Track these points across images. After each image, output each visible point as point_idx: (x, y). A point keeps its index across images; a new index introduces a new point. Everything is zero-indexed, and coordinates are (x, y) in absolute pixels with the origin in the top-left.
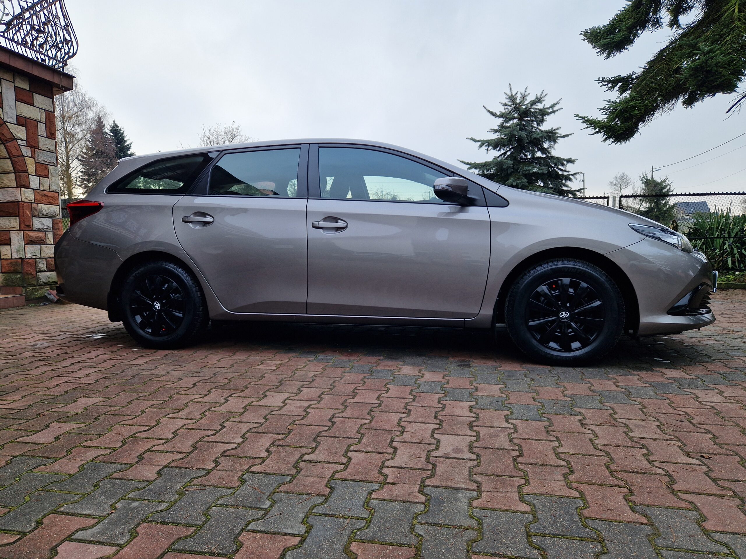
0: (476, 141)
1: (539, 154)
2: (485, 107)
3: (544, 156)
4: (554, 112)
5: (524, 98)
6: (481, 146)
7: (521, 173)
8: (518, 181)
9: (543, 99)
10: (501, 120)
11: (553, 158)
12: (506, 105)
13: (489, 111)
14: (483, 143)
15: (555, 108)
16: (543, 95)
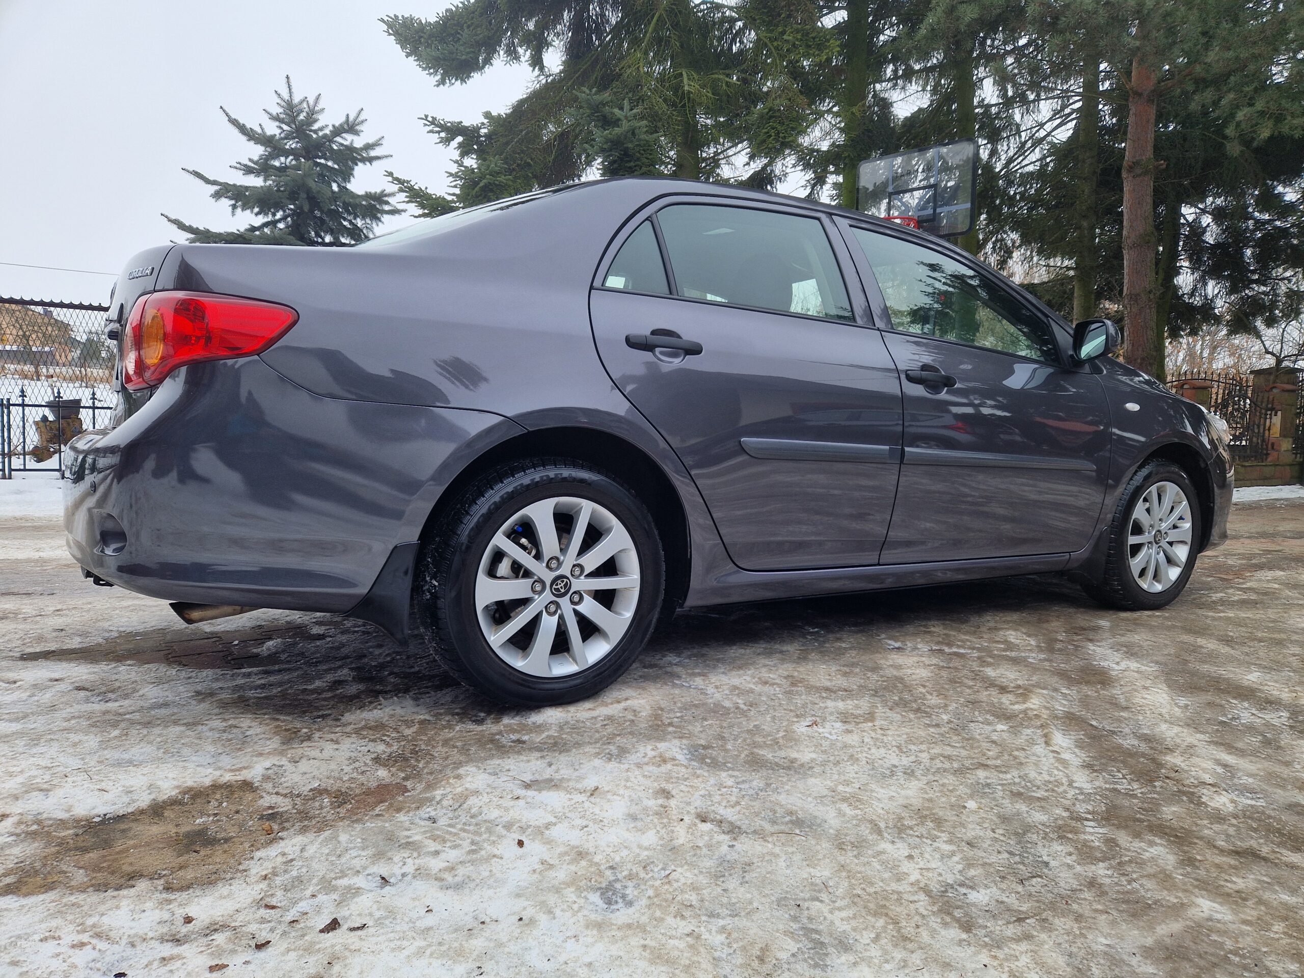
0: (207, 181)
2: (224, 111)
4: (371, 160)
5: (311, 115)
6: (219, 195)
9: (357, 128)
10: (262, 149)
12: (277, 119)
13: (234, 122)
14: (225, 191)
15: (373, 153)
16: (361, 118)
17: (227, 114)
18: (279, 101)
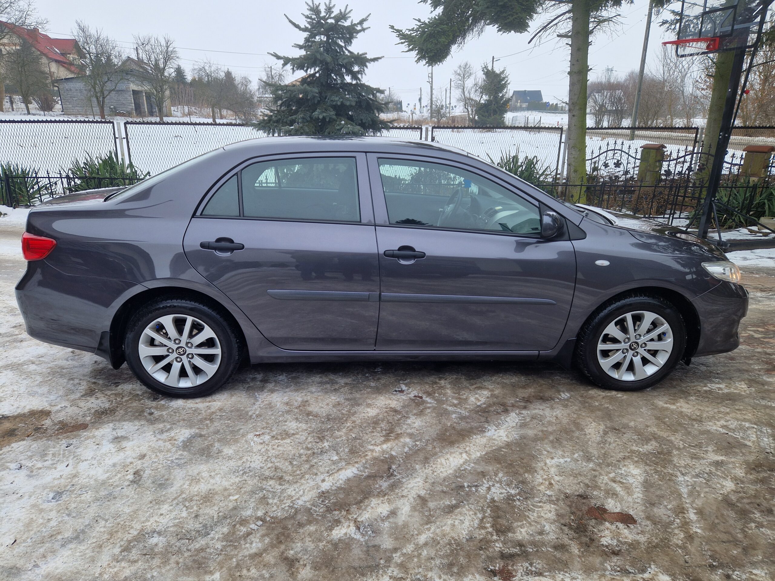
0: (278, 57)
1: (348, 79)
2: (286, 16)
3: (354, 82)
4: (363, 30)
5: (329, 10)
6: (285, 64)
7: (328, 104)
8: (325, 114)
9: (348, 15)
10: (306, 34)
11: (363, 86)
12: (307, 17)
13: (291, 22)
14: (287, 61)
15: (365, 25)
16: (348, 11)
17: (288, 18)
18: (308, 7)
